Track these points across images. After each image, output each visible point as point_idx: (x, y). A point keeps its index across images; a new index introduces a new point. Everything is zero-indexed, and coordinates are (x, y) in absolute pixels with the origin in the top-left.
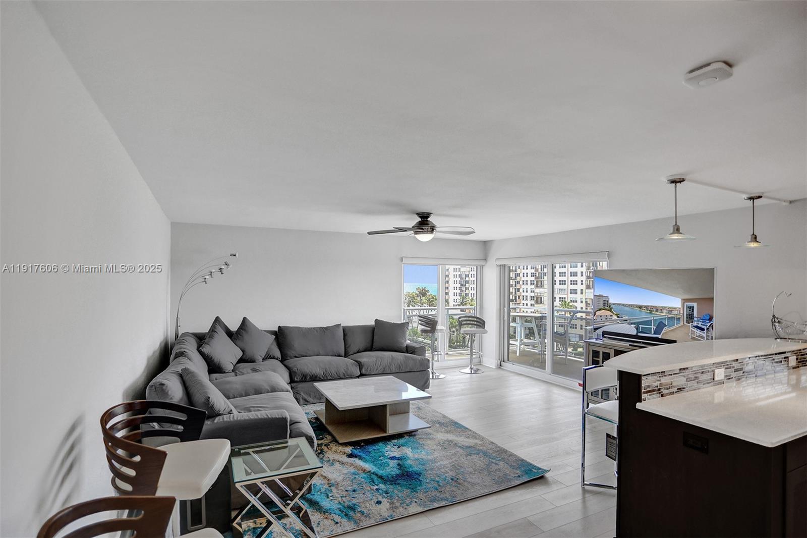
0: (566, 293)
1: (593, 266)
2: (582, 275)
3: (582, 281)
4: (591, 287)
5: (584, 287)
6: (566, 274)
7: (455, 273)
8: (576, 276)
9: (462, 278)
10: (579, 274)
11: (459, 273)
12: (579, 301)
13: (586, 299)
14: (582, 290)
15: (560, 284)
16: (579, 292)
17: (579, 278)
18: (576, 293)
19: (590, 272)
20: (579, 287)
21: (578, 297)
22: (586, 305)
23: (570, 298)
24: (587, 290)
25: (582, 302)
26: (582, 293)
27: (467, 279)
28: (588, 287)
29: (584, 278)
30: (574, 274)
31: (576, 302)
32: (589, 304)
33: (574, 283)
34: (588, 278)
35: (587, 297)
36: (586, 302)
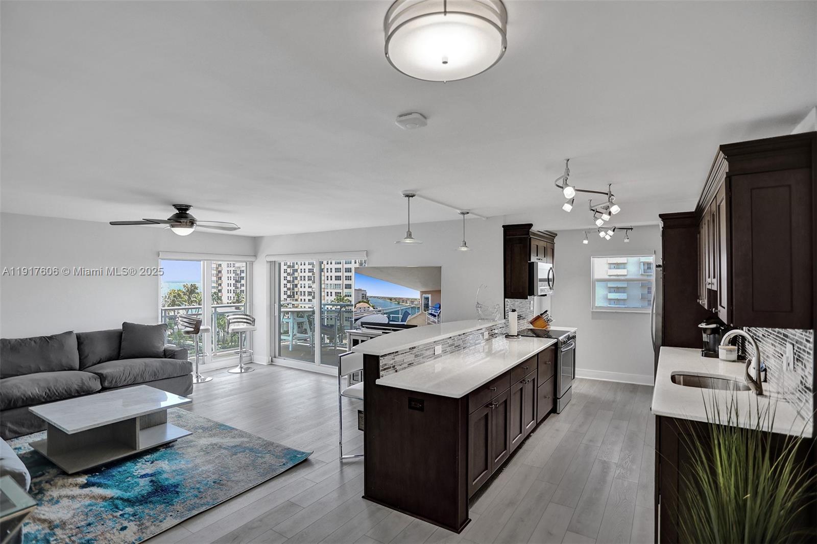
6: (341, 270)
7: (229, 269)
8: (351, 271)
9: (236, 274)
10: (353, 270)
11: (234, 269)
15: (336, 280)
17: (352, 274)
23: (345, 292)
30: (348, 270)
33: (349, 278)
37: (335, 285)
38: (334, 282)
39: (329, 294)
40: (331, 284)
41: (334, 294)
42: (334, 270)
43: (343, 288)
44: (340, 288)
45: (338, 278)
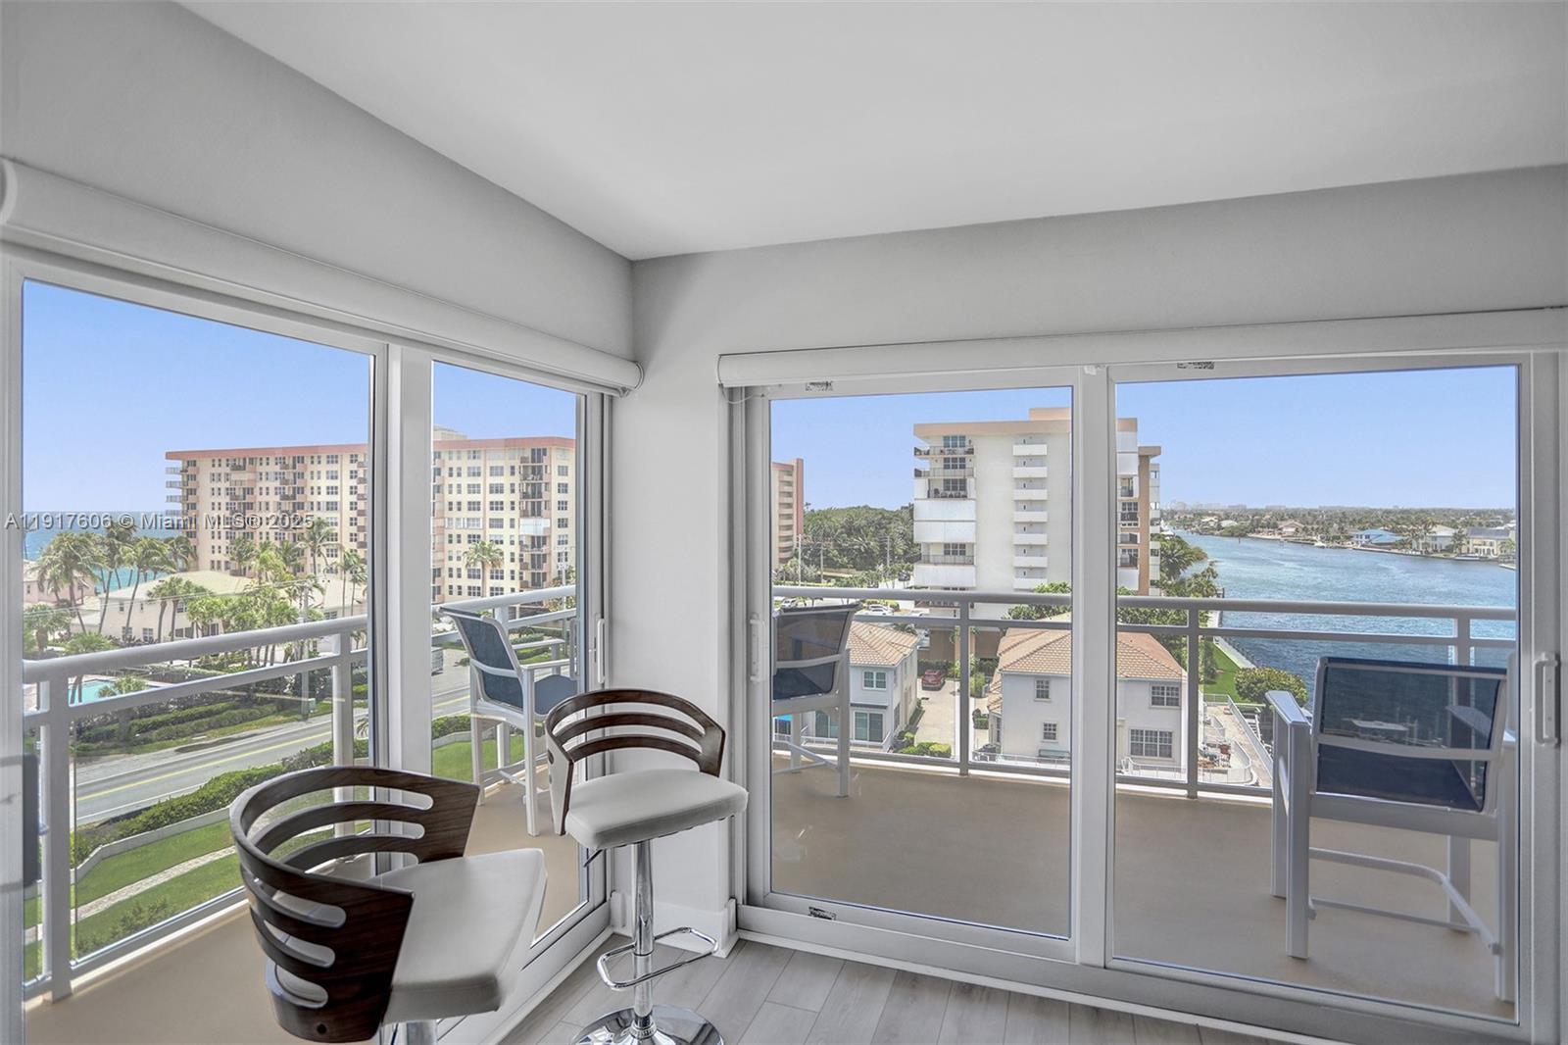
0: (481, 527)
1: (533, 473)
2: (513, 491)
3: (513, 503)
4: (530, 514)
5: (516, 514)
6: (482, 489)
7: (216, 485)
8: (502, 492)
9: (234, 497)
10: (507, 488)
11: (228, 485)
12: (507, 541)
13: (520, 536)
14: (512, 520)
15: (469, 509)
16: (507, 523)
17: (506, 497)
18: (502, 527)
19: (528, 485)
20: (506, 515)
21: (505, 533)
22: (521, 550)
23: (490, 536)
24: (521, 520)
25: (512, 543)
26: (512, 526)
27: (249, 498)
28: (524, 514)
29: (516, 497)
30: (497, 489)
31: (502, 542)
32: (527, 546)
33: (497, 506)
34: (524, 498)
35: (522, 533)
36: (521, 542)
37: (468, 519)
38: (465, 513)
39: (455, 539)
40: (458, 519)
41: (465, 539)
42: (464, 489)
43: (484, 525)
44: (478, 525)
45: (474, 506)
